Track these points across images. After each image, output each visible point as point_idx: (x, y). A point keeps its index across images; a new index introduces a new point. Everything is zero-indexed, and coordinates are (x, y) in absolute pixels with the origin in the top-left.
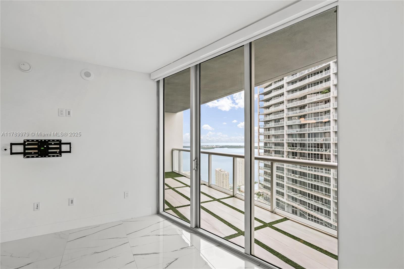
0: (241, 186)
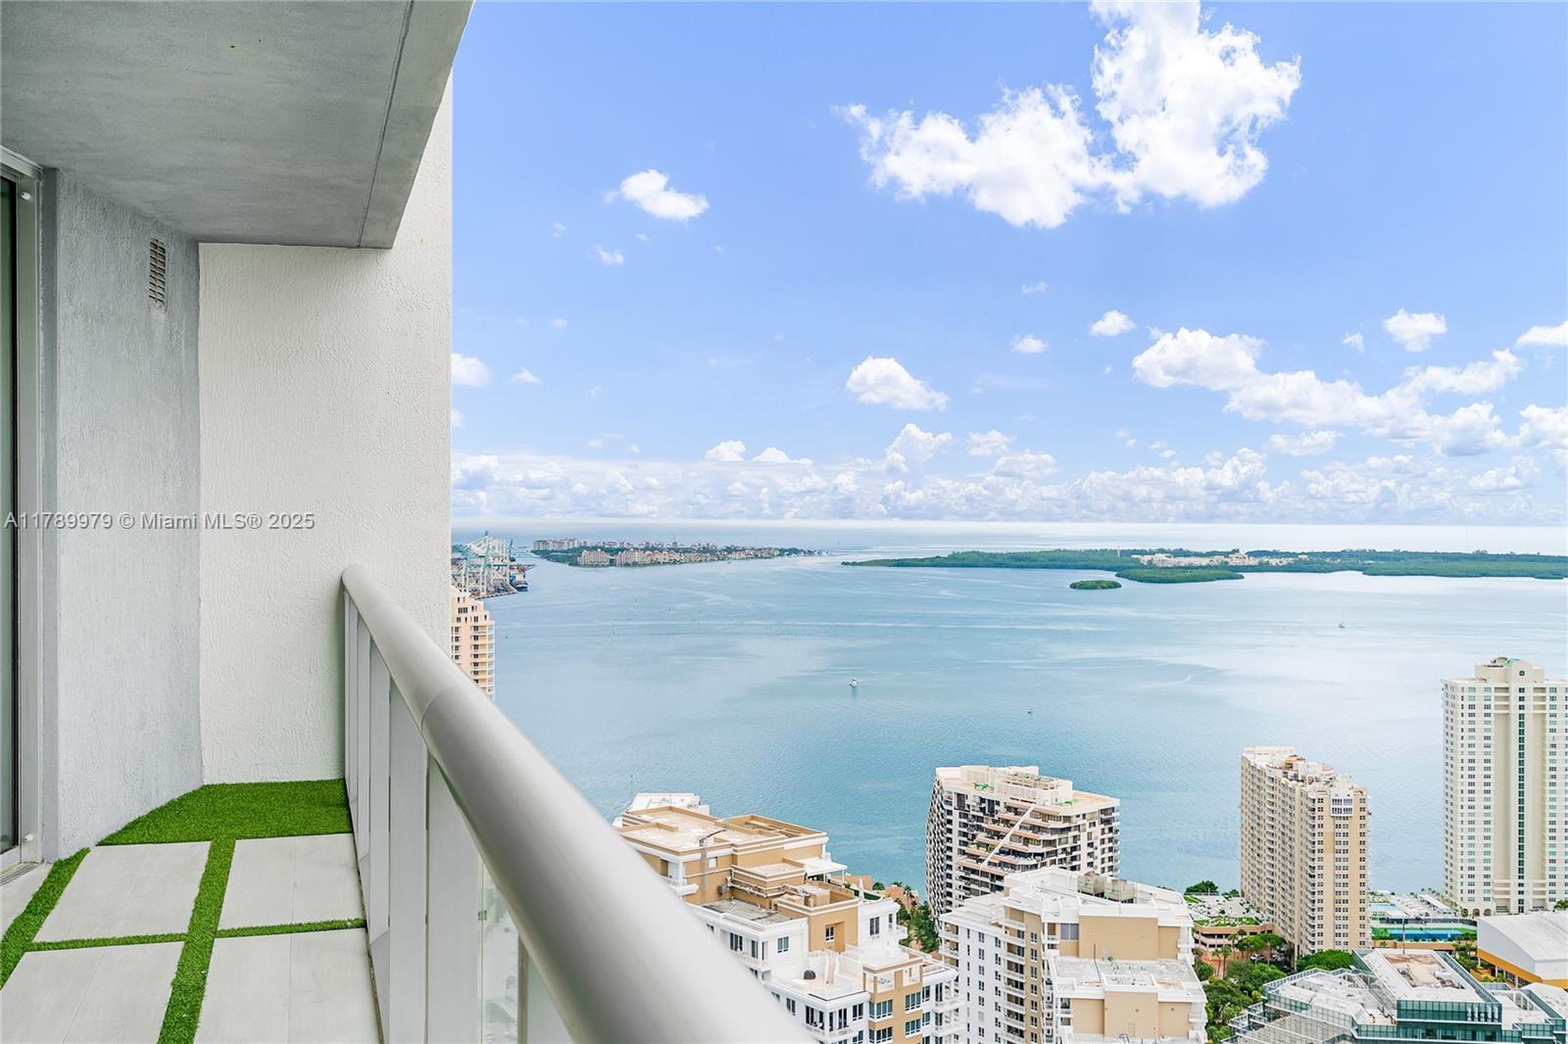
0: (1481, 919)
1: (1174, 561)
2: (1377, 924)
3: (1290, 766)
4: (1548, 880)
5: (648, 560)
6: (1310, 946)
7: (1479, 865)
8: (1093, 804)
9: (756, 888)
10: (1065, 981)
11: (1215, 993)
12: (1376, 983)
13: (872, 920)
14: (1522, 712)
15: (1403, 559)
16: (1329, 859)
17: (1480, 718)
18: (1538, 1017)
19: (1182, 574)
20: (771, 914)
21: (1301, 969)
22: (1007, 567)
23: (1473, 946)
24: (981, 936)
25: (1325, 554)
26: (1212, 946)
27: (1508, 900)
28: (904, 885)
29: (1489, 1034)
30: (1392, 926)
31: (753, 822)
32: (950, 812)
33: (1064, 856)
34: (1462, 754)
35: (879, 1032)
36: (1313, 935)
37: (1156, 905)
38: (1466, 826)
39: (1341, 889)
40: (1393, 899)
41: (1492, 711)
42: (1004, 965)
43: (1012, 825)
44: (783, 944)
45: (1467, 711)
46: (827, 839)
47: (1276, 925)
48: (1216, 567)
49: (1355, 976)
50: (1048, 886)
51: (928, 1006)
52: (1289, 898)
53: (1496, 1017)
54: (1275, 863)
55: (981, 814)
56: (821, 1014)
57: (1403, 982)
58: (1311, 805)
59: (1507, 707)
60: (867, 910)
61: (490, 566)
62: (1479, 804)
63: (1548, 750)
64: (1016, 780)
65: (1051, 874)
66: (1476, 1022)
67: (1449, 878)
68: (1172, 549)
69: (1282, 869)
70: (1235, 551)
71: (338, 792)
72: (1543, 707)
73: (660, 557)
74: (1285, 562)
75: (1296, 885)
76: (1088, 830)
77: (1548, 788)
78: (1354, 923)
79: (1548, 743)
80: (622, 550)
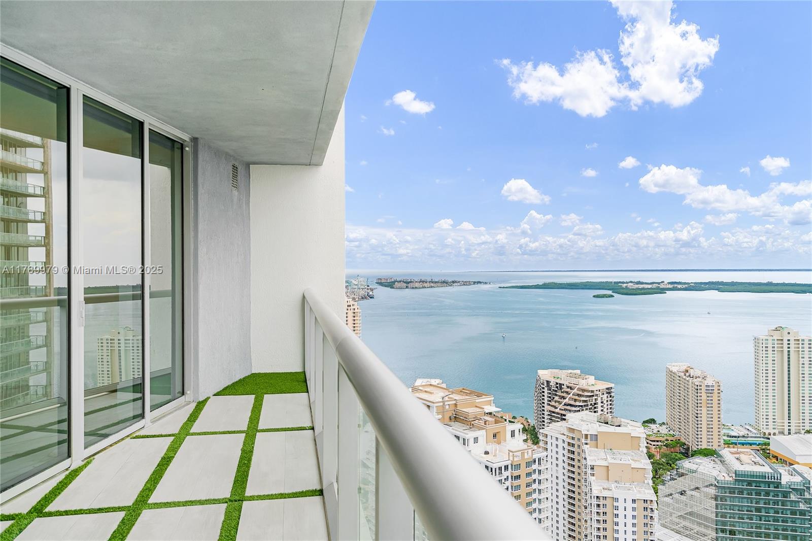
0: (772, 437)
1: (637, 286)
2: (725, 438)
3: (687, 371)
4: (801, 421)
5: (421, 286)
6: (696, 446)
7: (771, 414)
8: (603, 385)
9: (465, 417)
10: (592, 458)
11: (656, 465)
12: (726, 463)
13: (512, 431)
14: (789, 350)
15: (735, 285)
16: (704, 411)
17: (770, 352)
18: (798, 479)
19: (640, 292)
20: (471, 428)
21: (692, 456)
22: (566, 288)
23: (768, 448)
24: (557, 439)
25: (701, 283)
26: (654, 445)
27: (784, 429)
28: (525, 417)
29: (776, 485)
30: (732, 439)
31: (463, 391)
32: (543, 388)
33: (591, 407)
34: (762, 367)
35: (515, 476)
36: (698, 442)
37: (630, 428)
38: (764, 397)
39: (710, 423)
40: (733, 428)
41: (776, 349)
42: (566, 451)
43: (570, 394)
44: (476, 440)
45: (764, 349)
46: (493, 398)
47: (682, 437)
48: (654, 289)
49: (716, 460)
50: (585, 419)
51: (535, 467)
52: (687, 426)
53: (779, 478)
54: (681, 411)
55: (556, 389)
56: (492, 469)
57: (737, 462)
58: (696, 387)
59: (782, 347)
60: (510, 427)
61: (359, 288)
62: (770, 388)
63: (801, 366)
64: (571, 376)
65: (585, 414)
66: (770, 480)
67: (757, 419)
68: (636, 281)
69: (684, 414)
70: (663, 282)
71: (302, 377)
72: (799, 348)
73: (426, 285)
74: (684, 287)
75: (690, 421)
76: (601, 396)
77: (801, 382)
78: (715, 437)
79: (801, 363)
80: (411, 282)
